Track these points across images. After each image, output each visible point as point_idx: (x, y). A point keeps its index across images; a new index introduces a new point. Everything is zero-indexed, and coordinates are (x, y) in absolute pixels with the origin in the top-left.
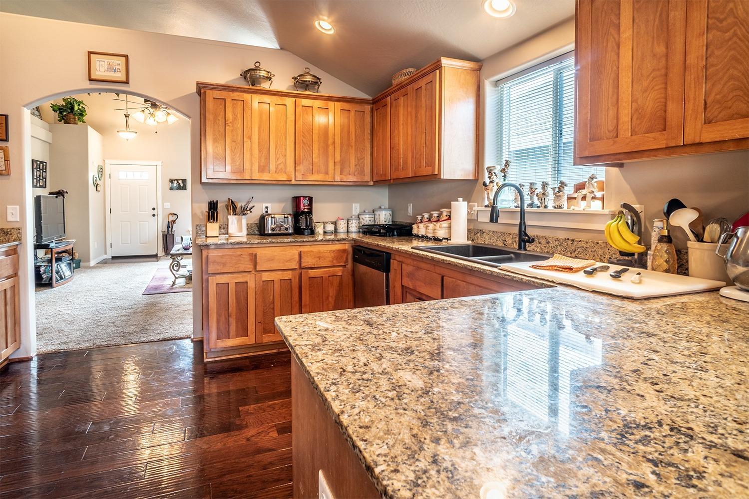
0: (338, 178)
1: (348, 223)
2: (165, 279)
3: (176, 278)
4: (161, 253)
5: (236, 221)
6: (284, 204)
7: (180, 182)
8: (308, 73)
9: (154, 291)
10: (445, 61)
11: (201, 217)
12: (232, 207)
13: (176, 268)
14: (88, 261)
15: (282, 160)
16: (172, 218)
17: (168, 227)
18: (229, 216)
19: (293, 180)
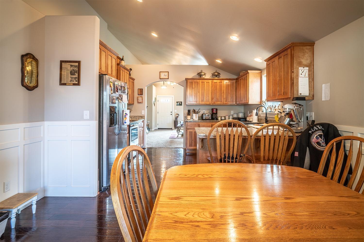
0: (225, 103)
1: (229, 117)
2: (175, 135)
3: (178, 134)
4: (173, 128)
5: (195, 115)
6: (209, 111)
7: (180, 103)
8: (216, 72)
9: (172, 138)
10: (249, 71)
11: (186, 114)
12: (194, 112)
13: (179, 131)
14: (152, 129)
15: (208, 98)
16: (177, 116)
17: (176, 119)
18: (193, 114)
19: (211, 104)
